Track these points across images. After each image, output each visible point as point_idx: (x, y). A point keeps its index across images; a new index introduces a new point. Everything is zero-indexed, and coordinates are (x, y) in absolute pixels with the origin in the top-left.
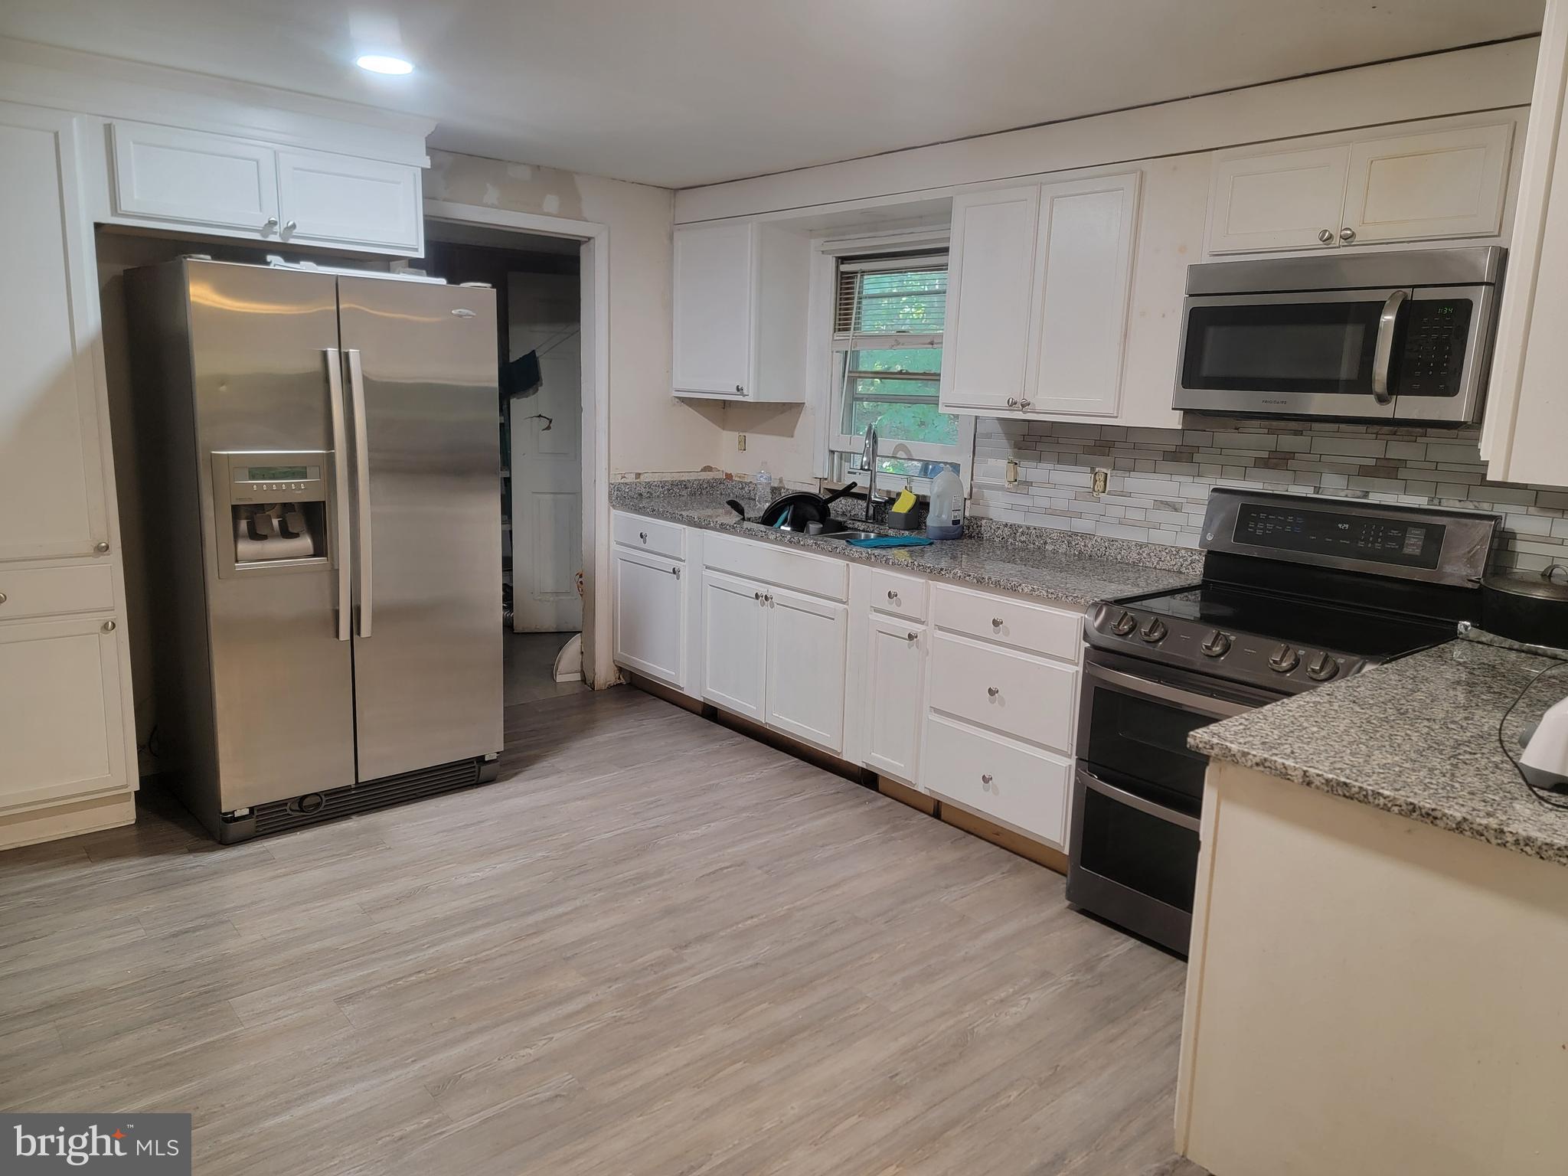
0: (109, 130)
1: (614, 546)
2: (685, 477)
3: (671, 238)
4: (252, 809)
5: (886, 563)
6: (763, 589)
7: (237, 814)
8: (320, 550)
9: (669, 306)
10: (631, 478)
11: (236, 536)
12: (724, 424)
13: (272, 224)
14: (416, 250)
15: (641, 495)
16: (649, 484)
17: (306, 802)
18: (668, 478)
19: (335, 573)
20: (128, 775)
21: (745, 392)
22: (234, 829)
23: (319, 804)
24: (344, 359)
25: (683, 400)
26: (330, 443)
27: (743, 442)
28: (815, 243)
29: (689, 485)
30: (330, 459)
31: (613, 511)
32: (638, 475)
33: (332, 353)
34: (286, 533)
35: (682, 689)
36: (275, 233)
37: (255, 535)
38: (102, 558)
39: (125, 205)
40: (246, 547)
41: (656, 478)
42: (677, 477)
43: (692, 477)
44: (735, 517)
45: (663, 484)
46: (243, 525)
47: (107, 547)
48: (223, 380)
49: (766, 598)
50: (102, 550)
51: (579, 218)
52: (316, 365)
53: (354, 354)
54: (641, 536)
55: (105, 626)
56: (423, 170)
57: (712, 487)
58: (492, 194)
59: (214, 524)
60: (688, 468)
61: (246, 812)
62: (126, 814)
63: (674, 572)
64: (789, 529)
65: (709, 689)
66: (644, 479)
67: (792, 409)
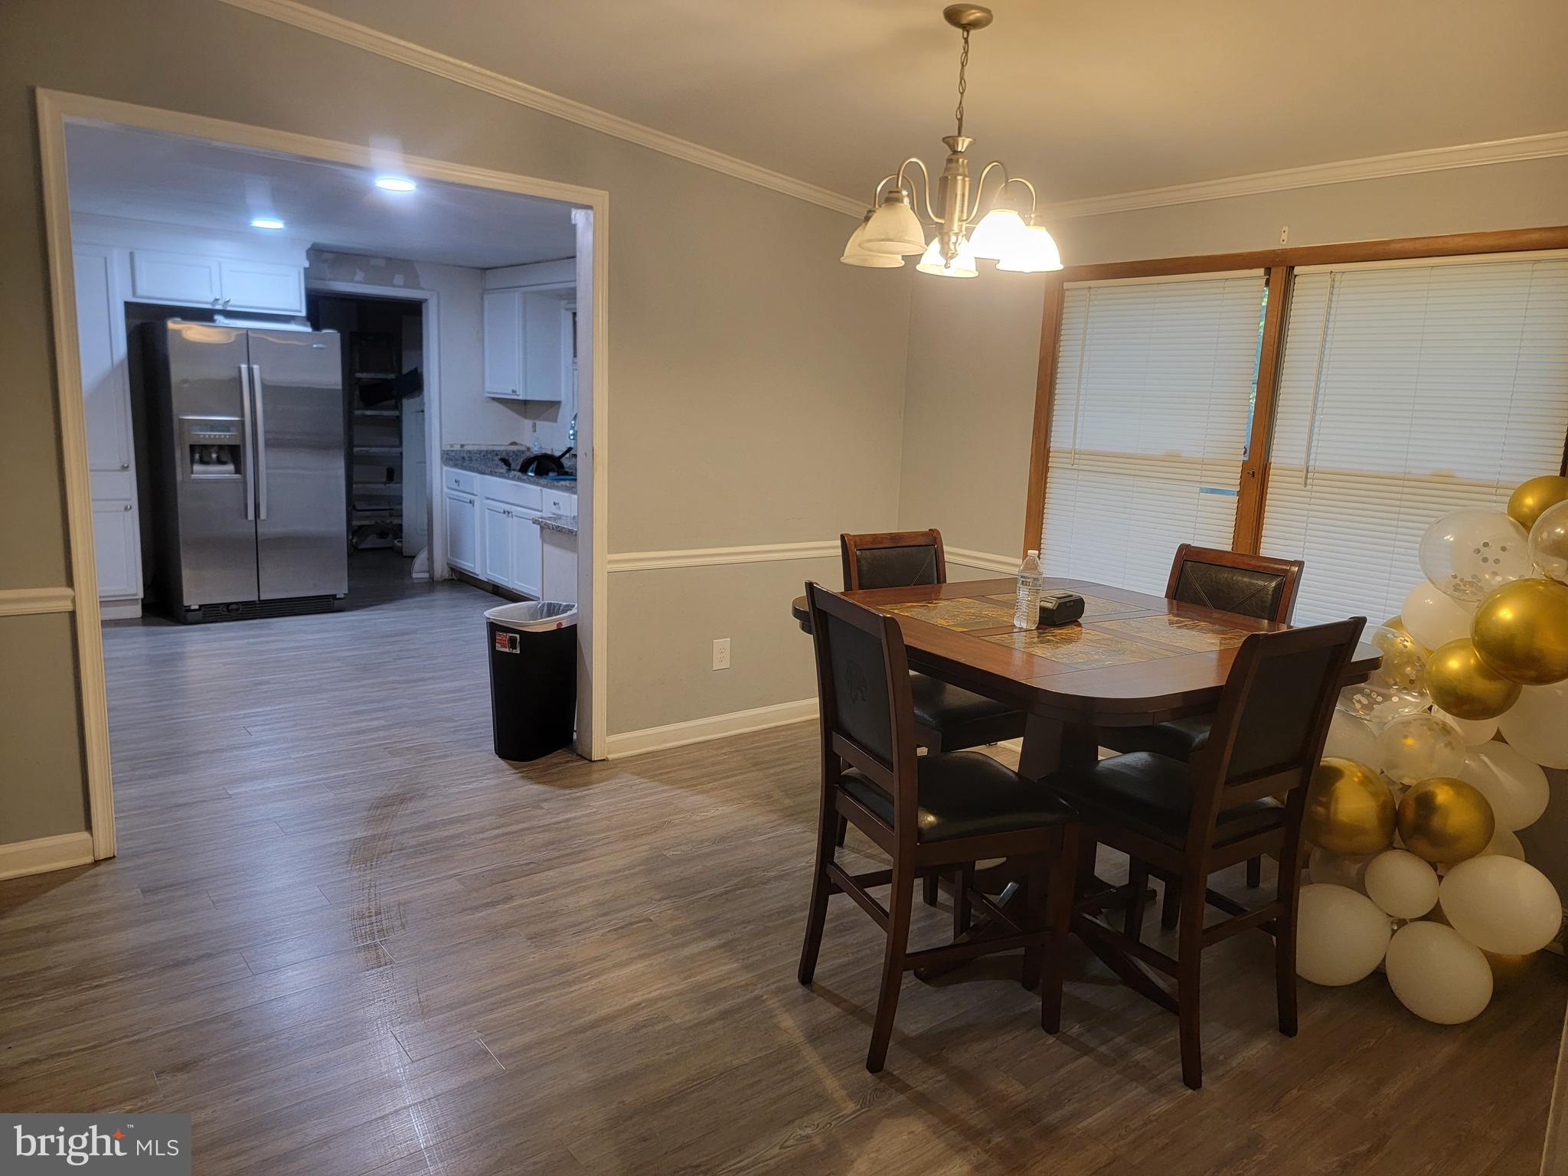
0: (132, 255)
1: (446, 490)
2: (497, 448)
3: (482, 298)
4: (200, 606)
5: (557, 488)
6: (507, 507)
7: (192, 608)
8: (238, 471)
9: (482, 340)
10: (457, 447)
11: (192, 462)
12: (525, 415)
13: (217, 300)
14: (300, 311)
15: (463, 458)
16: (470, 452)
17: (230, 608)
18: (484, 448)
19: (245, 483)
20: (138, 590)
21: (518, 393)
22: (190, 615)
23: (238, 609)
24: (250, 371)
25: (494, 399)
26: (242, 415)
27: (534, 425)
28: (563, 303)
29: (499, 453)
30: (242, 423)
31: (445, 468)
32: (462, 446)
33: (244, 367)
34: (220, 462)
35: (478, 575)
36: (220, 304)
37: (202, 462)
38: (126, 473)
39: (139, 292)
40: (197, 468)
41: (476, 448)
42: (491, 448)
43: (503, 448)
44: (505, 468)
45: (480, 452)
46: (197, 456)
47: (127, 467)
48: (185, 381)
49: (508, 513)
50: (125, 468)
51: (419, 288)
52: (236, 374)
53: (256, 367)
54: (456, 482)
55: (126, 508)
56: (305, 268)
57: (516, 455)
58: (360, 276)
59: (180, 455)
60: (499, 441)
61: (197, 607)
62: (136, 611)
63: (470, 502)
64: (533, 475)
65: (489, 573)
66: (466, 448)
67: (555, 405)
